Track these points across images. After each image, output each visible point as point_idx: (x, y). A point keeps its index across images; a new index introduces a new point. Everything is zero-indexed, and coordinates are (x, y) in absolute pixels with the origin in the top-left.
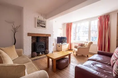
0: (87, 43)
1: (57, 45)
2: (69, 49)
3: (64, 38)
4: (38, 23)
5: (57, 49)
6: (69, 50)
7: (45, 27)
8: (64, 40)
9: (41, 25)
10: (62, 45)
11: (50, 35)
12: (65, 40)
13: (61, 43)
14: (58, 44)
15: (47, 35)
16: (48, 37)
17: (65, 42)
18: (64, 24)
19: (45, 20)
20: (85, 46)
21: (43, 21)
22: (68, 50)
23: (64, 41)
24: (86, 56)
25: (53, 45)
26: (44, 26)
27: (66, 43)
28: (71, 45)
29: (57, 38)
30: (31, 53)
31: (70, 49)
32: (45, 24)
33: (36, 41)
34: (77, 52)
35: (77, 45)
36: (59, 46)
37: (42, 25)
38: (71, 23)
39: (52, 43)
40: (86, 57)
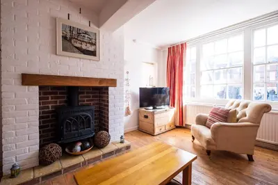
0: (246, 106)
1: (139, 112)
2: (178, 125)
3: (160, 90)
4: (64, 38)
5: (138, 124)
6: (177, 127)
7: (93, 53)
8: (160, 98)
9: (78, 45)
10: (153, 114)
11: (113, 82)
12: (164, 98)
13: (151, 108)
14: (143, 109)
15: (102, 80)
16: (107, 88)
17: (164, 102)
18: (159, 49)
19: (93, 29)
20: (237, 120)
21: (86, 33)
22: (173, 126)
23: (160, 101)
24: (245, 156)
25: (128, 113)
26: (91, 48)
27: (166, 107)
28: (181, 113)
29: (138, 92)
30: (37, 147)
31: (180, 125)
32: (95, 45)
33: (66, 102)
34: (208, 142)
35: (207, 114)
36: (146, 117)
37: (84, 47)
38: (182, 45)
39: (125, 107)
40: (243, 159)
